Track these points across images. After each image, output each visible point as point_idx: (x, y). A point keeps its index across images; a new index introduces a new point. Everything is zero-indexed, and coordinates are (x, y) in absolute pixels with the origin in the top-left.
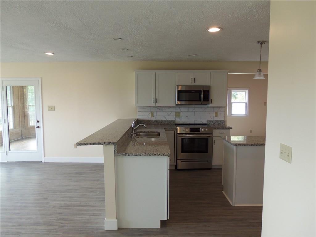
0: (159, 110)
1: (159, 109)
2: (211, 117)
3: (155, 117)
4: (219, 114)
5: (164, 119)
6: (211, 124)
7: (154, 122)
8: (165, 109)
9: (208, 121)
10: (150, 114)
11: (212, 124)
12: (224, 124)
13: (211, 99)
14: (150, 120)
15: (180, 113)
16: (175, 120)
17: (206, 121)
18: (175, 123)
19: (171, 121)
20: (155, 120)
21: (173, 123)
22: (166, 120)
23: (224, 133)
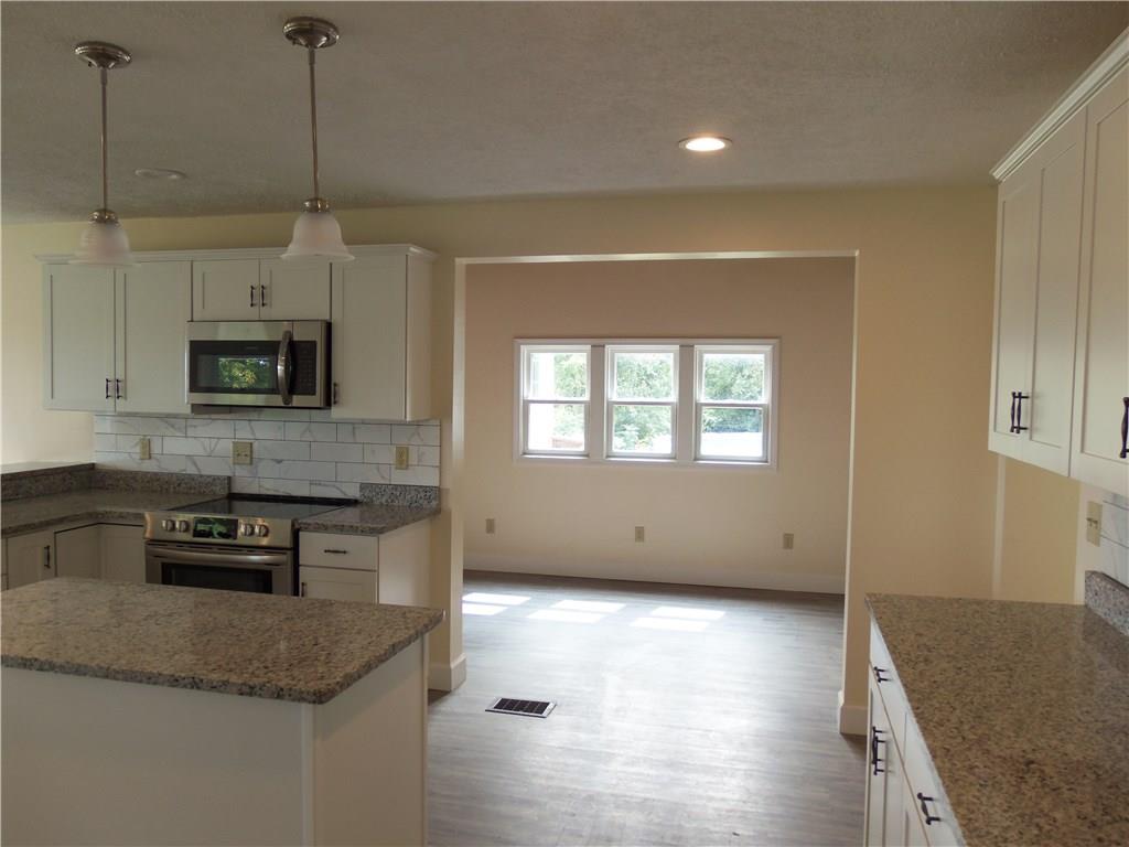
0: (171, 429)
1: (173, 426)
2: (378, 470)
3: (157, 460)
4: (413, 459)
5: (192, 470)
6: (377, 503)
7: (148, 482)
8: (195, 426)
9: (363, 487)
10: (136, 445)
11: (383, 501)
12: (434, 503)
13: (335, 385)
14: (137, 473)
15: (251, 444)
16: (229, 478)
17: (358, 485)
18: (230, 488)
19: (215, 478)
20: (156, 474)
21: (221, 491)
22: (197, 473)
23: (345, 552)
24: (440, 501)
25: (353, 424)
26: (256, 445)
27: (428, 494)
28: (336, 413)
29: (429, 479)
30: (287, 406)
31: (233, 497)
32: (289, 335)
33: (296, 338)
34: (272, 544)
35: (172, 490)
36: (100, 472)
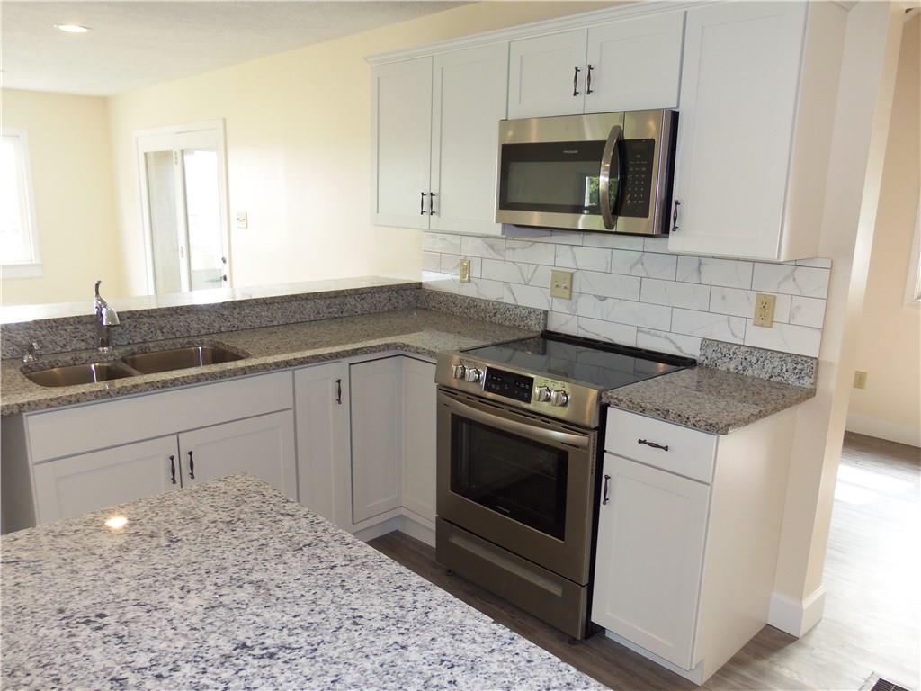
0: (491, 251)
1: (493, 247)
2: (729, 322)
3: (476, 284)
4: (781, 313)
5: (508, 299)
6: (722, 368)
7: (466, 308)
8: (514, 249)
9: (706, 343)
10: (458, 265)
11: (732, 367)
13: (677, 203)
14: (456, 296)
15: (572, 274)
16: (546, 313)
17: (699, 341)
18: (546, 325)
19: (531, 311)
20: (473, 299)
21: (537, 328)
22: (513, 302)
23: (666, 449)
24: (816, 378)
25: (699, 256)
26: (577, 276)
27: (799, 367)
28: (675, 242)
29: (805, 345)
30: (610, 230)
31: (549, 336)
32: (618, 132)
33: (627, 136)
34: (570, 419)
35: (487, 319)
36: (425, 291)
